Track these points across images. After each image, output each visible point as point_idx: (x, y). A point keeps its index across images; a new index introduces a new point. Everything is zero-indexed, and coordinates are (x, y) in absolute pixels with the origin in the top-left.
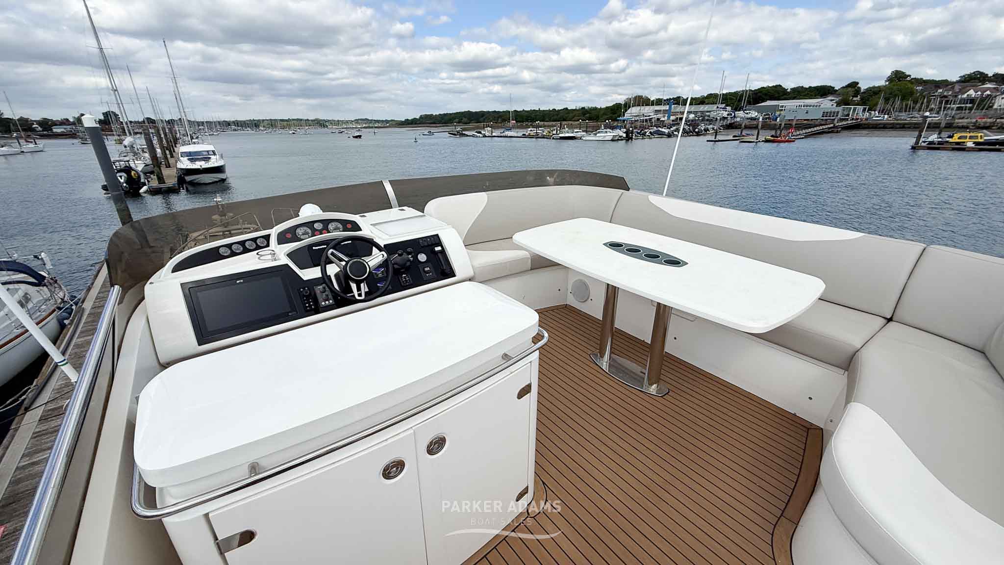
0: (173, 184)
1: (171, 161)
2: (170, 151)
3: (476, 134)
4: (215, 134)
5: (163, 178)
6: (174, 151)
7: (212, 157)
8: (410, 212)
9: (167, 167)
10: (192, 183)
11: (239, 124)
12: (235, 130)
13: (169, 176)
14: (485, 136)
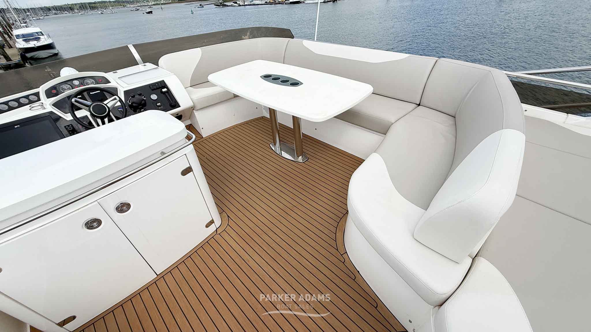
0: (19, 61)
1: (11, 43)
2: (8, 35)
3: (234, 4)
4: (41, 18)
5: (8, 56)
6: (12, 35)
7: (41, 37)
8: (150, 66)
9: (9, 48)
10: (32, 58)
11: (58, 9)
12: (56, 14)
13: (14, 55)
14: (240, 5)
